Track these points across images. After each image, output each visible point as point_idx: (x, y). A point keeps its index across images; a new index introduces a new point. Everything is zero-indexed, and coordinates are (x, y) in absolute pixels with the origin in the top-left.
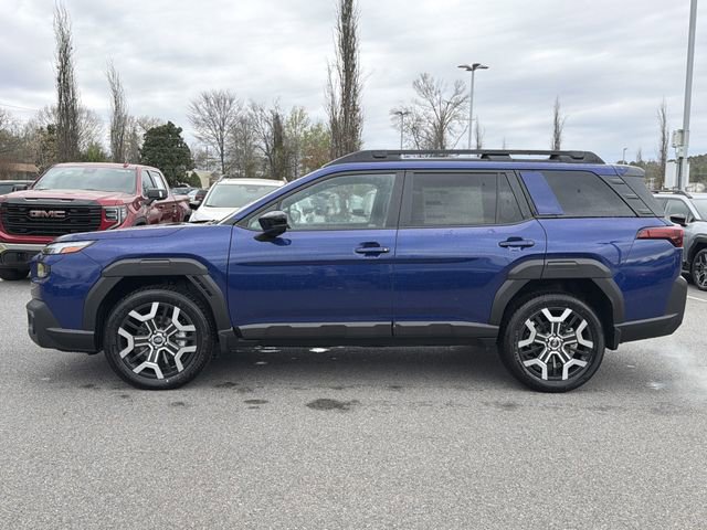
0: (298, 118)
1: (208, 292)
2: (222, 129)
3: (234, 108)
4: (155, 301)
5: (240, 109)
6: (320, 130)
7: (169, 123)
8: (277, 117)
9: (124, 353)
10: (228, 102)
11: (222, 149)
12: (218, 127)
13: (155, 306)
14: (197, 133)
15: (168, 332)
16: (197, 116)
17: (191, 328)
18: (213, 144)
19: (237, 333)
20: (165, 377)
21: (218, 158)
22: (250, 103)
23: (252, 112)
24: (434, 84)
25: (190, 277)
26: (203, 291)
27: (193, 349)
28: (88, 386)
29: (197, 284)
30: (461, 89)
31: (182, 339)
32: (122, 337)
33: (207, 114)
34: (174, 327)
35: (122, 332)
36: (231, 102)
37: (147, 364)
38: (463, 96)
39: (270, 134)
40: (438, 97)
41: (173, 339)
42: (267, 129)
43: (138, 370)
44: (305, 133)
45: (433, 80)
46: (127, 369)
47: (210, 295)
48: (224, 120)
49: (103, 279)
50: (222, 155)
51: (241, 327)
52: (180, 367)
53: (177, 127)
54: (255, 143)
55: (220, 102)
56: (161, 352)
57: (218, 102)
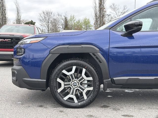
0: (73, 18)
1: (100, 61)
2: (48, 22)
3: (52, 15)
4: (74, 65)
5: (54, 16)
6: (79, 22)
7: (32, 20)
8: (66, 18)
9: (59, 90)
10: (50, 14)
11: (48, 28)
12: (47, 21)
13: (74, 68)
14: (41, 24)
15: (79, 81)
16: (41, 18)
17: (91, 79)
18: (45, 27)
19: (113, 81)
20: (78, 102)
21: (47, 31)
22: (57, 14)
23: (58, 16)
24: (117, 7)
25: (91, 54)
26: (97, 60)
27: (91, 89)
28: (41, 106)
29: (94, 57)
30: (126, 8)
31: (86, 84)
32: (59, 82)
33: (44, 17)
34: (83, 78)
35: (59, 80)
36: (51, 14)
37: (70, 96)
38: (126, 10)
39: (64, 23)
40: (118, 10)
41: (81, 84)
42: (63, 22)
43: (66, 98)
44: (75, 23)
45: (116, 5)
46: (61, 98)
47: (101, 62)
48: (49, 19)
49: (50, 55)
50: (48, 30)
51: (115, 79)
52: (85, 97)
53: (34, 22)
54: (59, 26)
55: (48, 14)
56: (76, 90)
57: (47, 13)
